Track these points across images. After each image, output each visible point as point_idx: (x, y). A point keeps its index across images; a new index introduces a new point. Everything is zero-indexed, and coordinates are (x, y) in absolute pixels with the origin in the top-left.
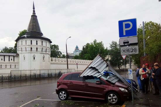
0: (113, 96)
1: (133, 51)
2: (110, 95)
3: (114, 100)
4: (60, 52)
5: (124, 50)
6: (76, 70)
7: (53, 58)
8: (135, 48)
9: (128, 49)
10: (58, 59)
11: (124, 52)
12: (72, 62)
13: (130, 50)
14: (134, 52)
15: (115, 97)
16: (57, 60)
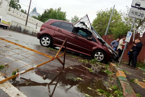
0: (101, 54)
1: (140, 15)
2: (98, 53)
3: (100, 58)
4: (19, 5)
5: (133, 11)
6: (35, 29)
7: (11, 8)
8: (143, 13)
9: (137, 12)
10: (17, 11)
11: (132, 14)
12: (31, 21)
13: (138, 13)
14: (140, 17)
15: (102, 56)
16: (15, 12)
